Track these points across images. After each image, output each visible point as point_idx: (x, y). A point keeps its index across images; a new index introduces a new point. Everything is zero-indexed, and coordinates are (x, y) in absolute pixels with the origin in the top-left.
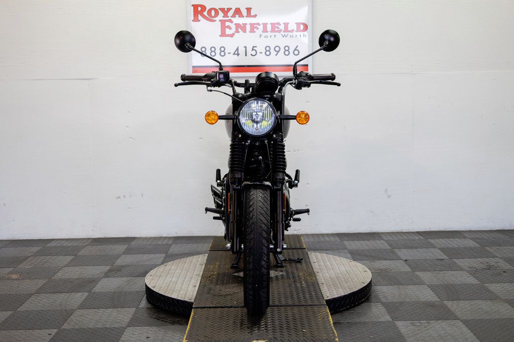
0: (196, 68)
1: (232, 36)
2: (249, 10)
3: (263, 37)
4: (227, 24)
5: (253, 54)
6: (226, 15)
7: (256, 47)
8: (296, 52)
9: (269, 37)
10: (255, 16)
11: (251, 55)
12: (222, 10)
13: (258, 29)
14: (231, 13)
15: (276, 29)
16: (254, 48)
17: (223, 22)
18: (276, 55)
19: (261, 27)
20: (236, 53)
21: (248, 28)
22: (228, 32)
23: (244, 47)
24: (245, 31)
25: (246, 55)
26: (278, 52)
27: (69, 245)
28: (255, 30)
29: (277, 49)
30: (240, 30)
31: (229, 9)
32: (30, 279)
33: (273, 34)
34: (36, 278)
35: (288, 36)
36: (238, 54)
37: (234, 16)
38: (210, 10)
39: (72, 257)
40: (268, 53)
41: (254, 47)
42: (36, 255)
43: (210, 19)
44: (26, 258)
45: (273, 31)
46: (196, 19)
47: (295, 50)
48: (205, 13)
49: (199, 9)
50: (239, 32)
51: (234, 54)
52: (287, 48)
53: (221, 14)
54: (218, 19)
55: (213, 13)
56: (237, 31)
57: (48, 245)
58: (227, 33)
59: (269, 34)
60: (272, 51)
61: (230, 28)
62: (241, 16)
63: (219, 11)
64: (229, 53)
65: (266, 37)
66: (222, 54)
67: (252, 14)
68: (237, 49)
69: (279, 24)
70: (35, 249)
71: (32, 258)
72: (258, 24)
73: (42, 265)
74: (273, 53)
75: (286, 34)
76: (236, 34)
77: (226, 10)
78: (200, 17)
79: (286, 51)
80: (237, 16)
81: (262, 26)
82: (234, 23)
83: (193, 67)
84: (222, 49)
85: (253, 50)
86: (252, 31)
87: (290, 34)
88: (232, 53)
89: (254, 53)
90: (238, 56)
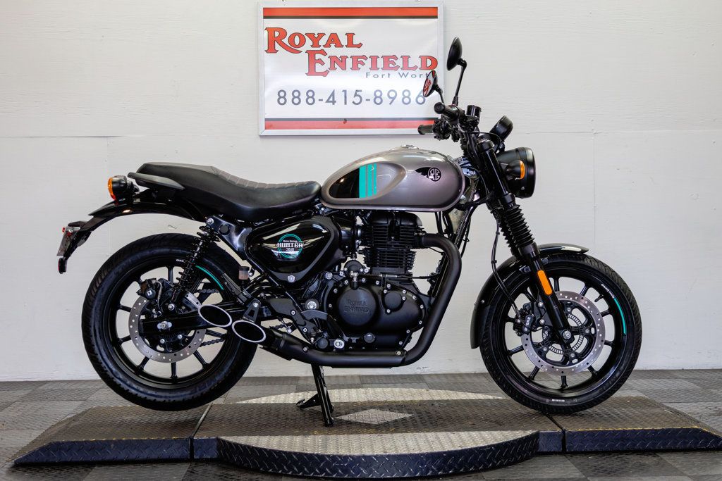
0: (271, 122)
1: (325, 74)
2: (350, 36)
3: (371, 77)
4: (318, 56)
5: (356, 102)
6: (316, 44)
7: (361, 91)
8: (420, 100)
9: (380, 76)
10: (360, 45)
11: (354, 102)
12: (311, 36)
13: (363, 64)
14: (323, 42)
15: (391, 65)
16: (358, 93)
17: (311, 54)
18: (390, 104)
19: (368, 62)
20: (331, 99)
21: (349, 62)
22: (319, 68)
23: (343, 91)
24: (344, 68)
25: (346, 103)
26: (393, 99)
27: (73, 388)
28: (360, 66)
29: (392, 94)
30: (336, 66)
31: (321, 35)
32: (18, 429)
33: (386, 72)
34: (28, 428)
35: (409, 76)
36: (334, 102)
37: (327, 45)
38: (293, 36)
39: (81, 402)
40: (378, 100)
41: (357, 91)
42: (23, 400)
43: (293, 49)
44: (8, 404)
45: (386, 67)
46: (271, 49)
47: (419, 96)
48: (286, 41)
49: (277, 34)
50: (335, 69)
51: (328, 101)
52: (406, 94)
53: (309, 42)
54: (304, 49)
55: (297, 40)
56: (333, 68)
57: (41, 388)
58: (317, 70)
59: (380, 72)
60: (385, 96)
61: (322, 63)
62: (339, 45)
63: (306, 37)
64: (320, 100)
65: (376, 76)
66: (310, 101)
67: (356, 42)
68: (333, 95)
69: (395, 57)
70: (21, 393)
71: (17, 403)
72: (364, 57)
73: (35, 412)
74: (386, 100)
75: (406, 72)
76: (331, 72)
77: (316, 36)
78: (277, 47)
79: (405, 97)
80: (333, 45)
81: (369, 60)
82: (327, 56)
83: (266, 120)
84: (310, 94)
85: (356, 95)
86: (355, 67)
87: (411, 72)
88: (325, 99)
89: (357, 100)
90: (333, 104)
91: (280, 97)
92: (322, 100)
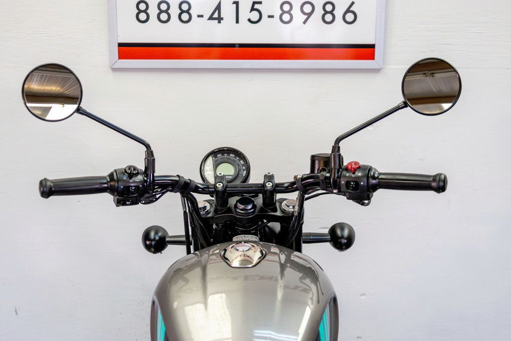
5: (253, 20)
7: (260, 3)
8: (350, 17)
11: (249, 20)
16: (256, 6)
18: (305, 22)
20: (216, 15)
23: (234, 3)
25: (237, 22)
26: (309, 15)
29: (308, 9)
36: (220, 19)
40: (286, 17)
41: (254, 3)
47: (348, 11)
51: (211, 18)
52: (329, 8)
64: (198, 16)
68: (218, 8)
74: (299, 17)
79: (326, 12)
83: (120, 45)
84: (185, 7)
85: (253, 9)
88: (207, 16)
89: (255, 16)
90: (219, 22)
91: (140, 11)
92: (202, 16)
